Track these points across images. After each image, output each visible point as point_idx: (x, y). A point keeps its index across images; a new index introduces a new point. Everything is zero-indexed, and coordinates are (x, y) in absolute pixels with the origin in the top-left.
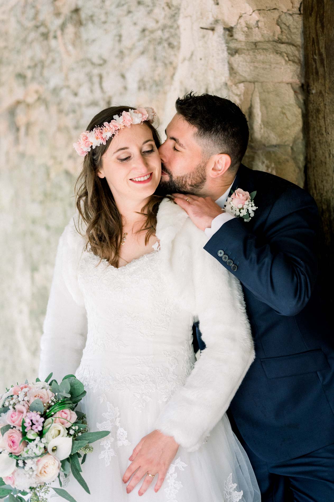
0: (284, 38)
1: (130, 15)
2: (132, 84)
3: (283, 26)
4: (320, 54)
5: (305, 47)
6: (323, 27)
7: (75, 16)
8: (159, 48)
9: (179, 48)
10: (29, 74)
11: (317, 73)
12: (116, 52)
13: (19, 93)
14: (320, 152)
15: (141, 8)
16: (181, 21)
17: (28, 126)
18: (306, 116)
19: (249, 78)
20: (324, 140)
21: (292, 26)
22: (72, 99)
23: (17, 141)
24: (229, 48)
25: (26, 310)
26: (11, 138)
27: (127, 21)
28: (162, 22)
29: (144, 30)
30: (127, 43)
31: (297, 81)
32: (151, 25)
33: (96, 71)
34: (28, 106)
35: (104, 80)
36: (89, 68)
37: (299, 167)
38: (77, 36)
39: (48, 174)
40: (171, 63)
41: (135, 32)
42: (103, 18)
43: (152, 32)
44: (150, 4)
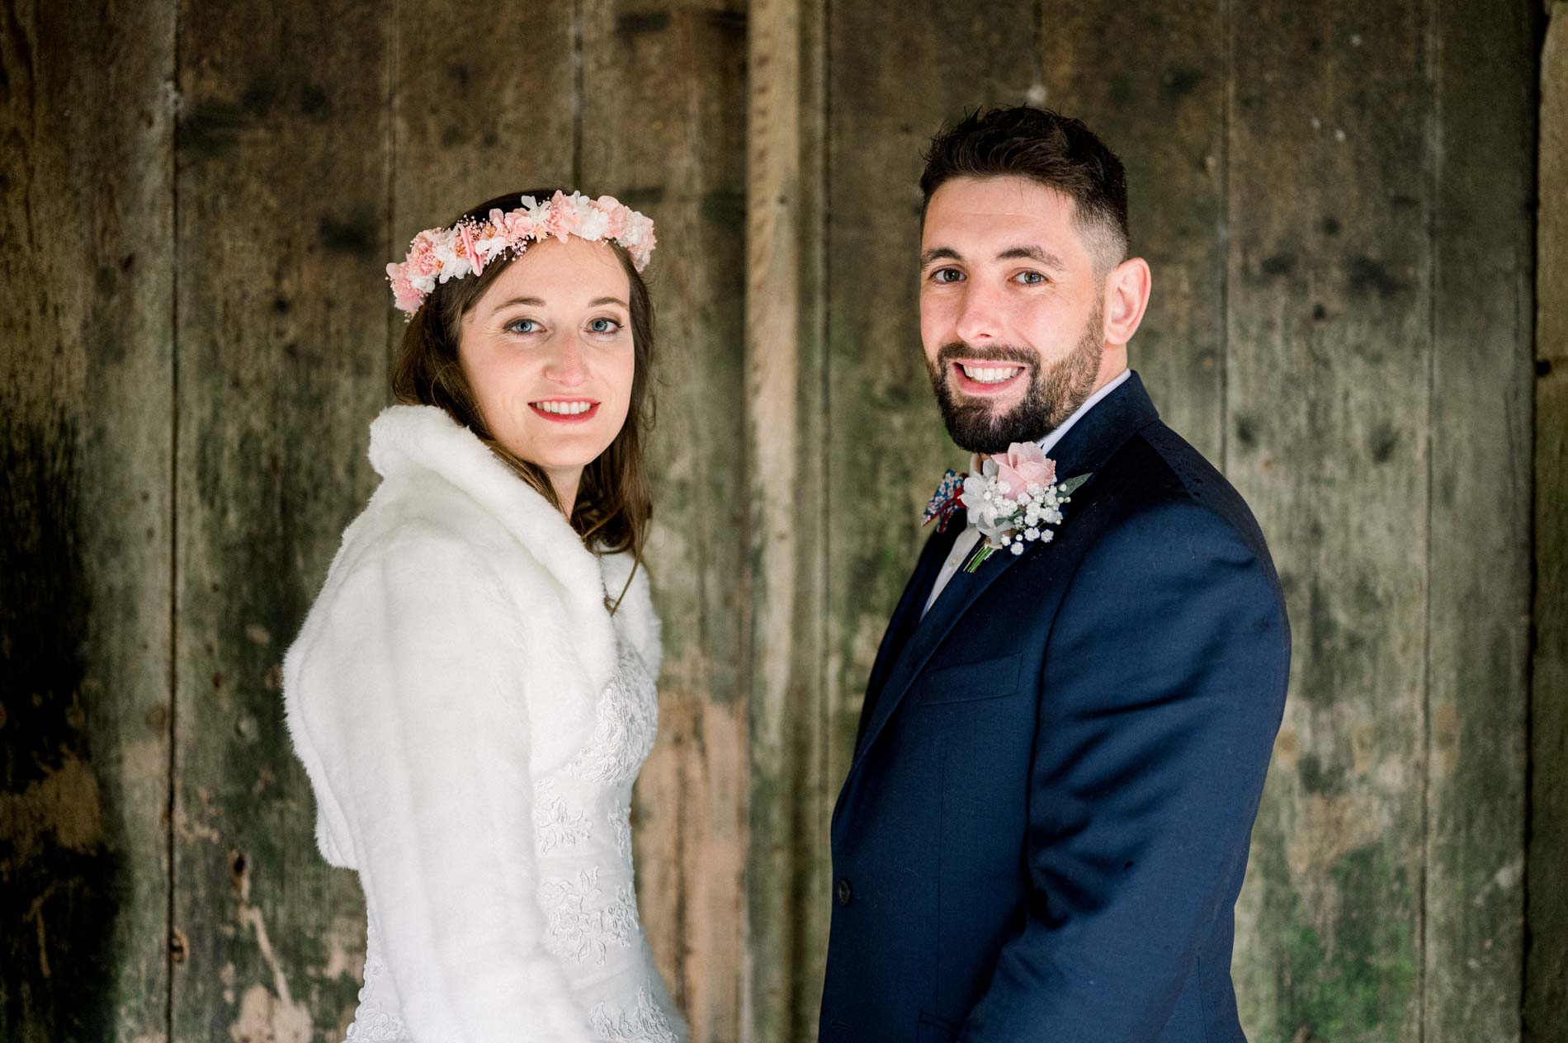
4: (17, 32)
11: (2, 79)
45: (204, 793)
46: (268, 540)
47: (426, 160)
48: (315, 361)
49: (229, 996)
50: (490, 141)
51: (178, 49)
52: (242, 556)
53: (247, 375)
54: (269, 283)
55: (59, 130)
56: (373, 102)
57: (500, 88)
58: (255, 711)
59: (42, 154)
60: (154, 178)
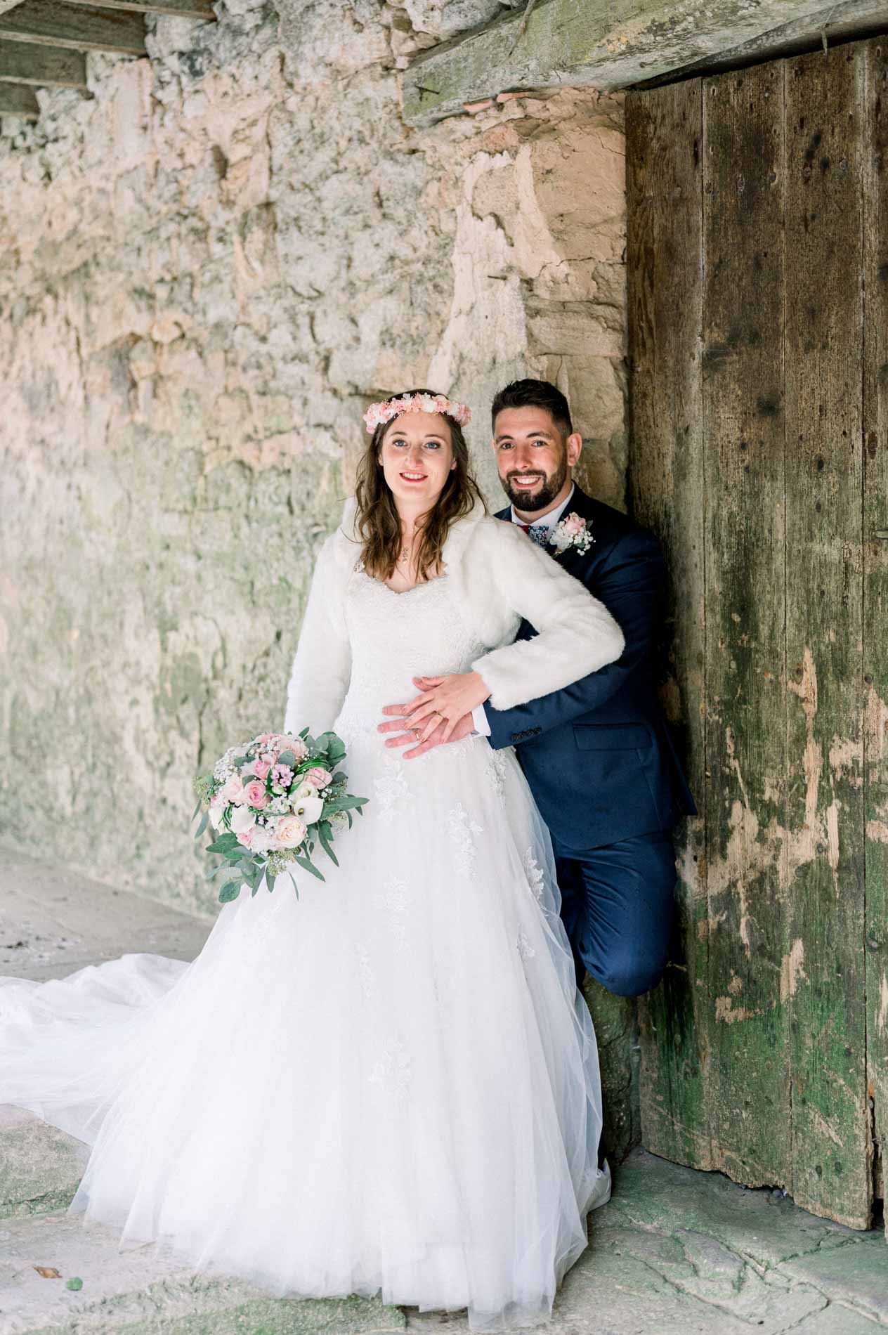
0: (602, 298)
1: (369, 231)
2: (370, 334)
3: (600, 280)
4: (648, 321)
5: (630, 311)
6: (652, 285)
7: (264, 215)
8: (419, 289)
9: (451, 295)
10: (162, 292)
11: (644, 345)
12: (343, 283)
13: (138, 322)
14: (646, 450)
15: (389, 224)
16: (455, 258)
17: (158, 379)
18: (629, 401)
19: (553, 349)
20: (652, 435)
21: (612, 280)
22: (254, 345)
23: (131, 406)
24: (527, 307)
25: (146, 697)
26: (117, 398)
27: (362, 240)
28: (423, 251)
29: (392, 258)
30: (361, 270)
31: (618, 355)
32: (404, 252)
33: (304, 308)
34: (156, 344)
35: (317, 322)
36: (290, 300)
37: (619, 470)
38: (269, 247)
39: (201, 468)
40: (438, 314)
41: (377, 259)
42: (319, 227)
43: (407, 263)
44: (404, 221)
45: (717, 698)
46: (739, 569)
47: (798, 361)
48: (757, 474)
49: (727, 803)
50: (825, 346)
51: (704, 319)
52: (729, 577)
53: (731, 483)
54: (738, 434)
55: (662, 368)
56: (777, 332)
57: (829, 317)
58: (736, 658)
59: (658, 379)
60: (695, 385)
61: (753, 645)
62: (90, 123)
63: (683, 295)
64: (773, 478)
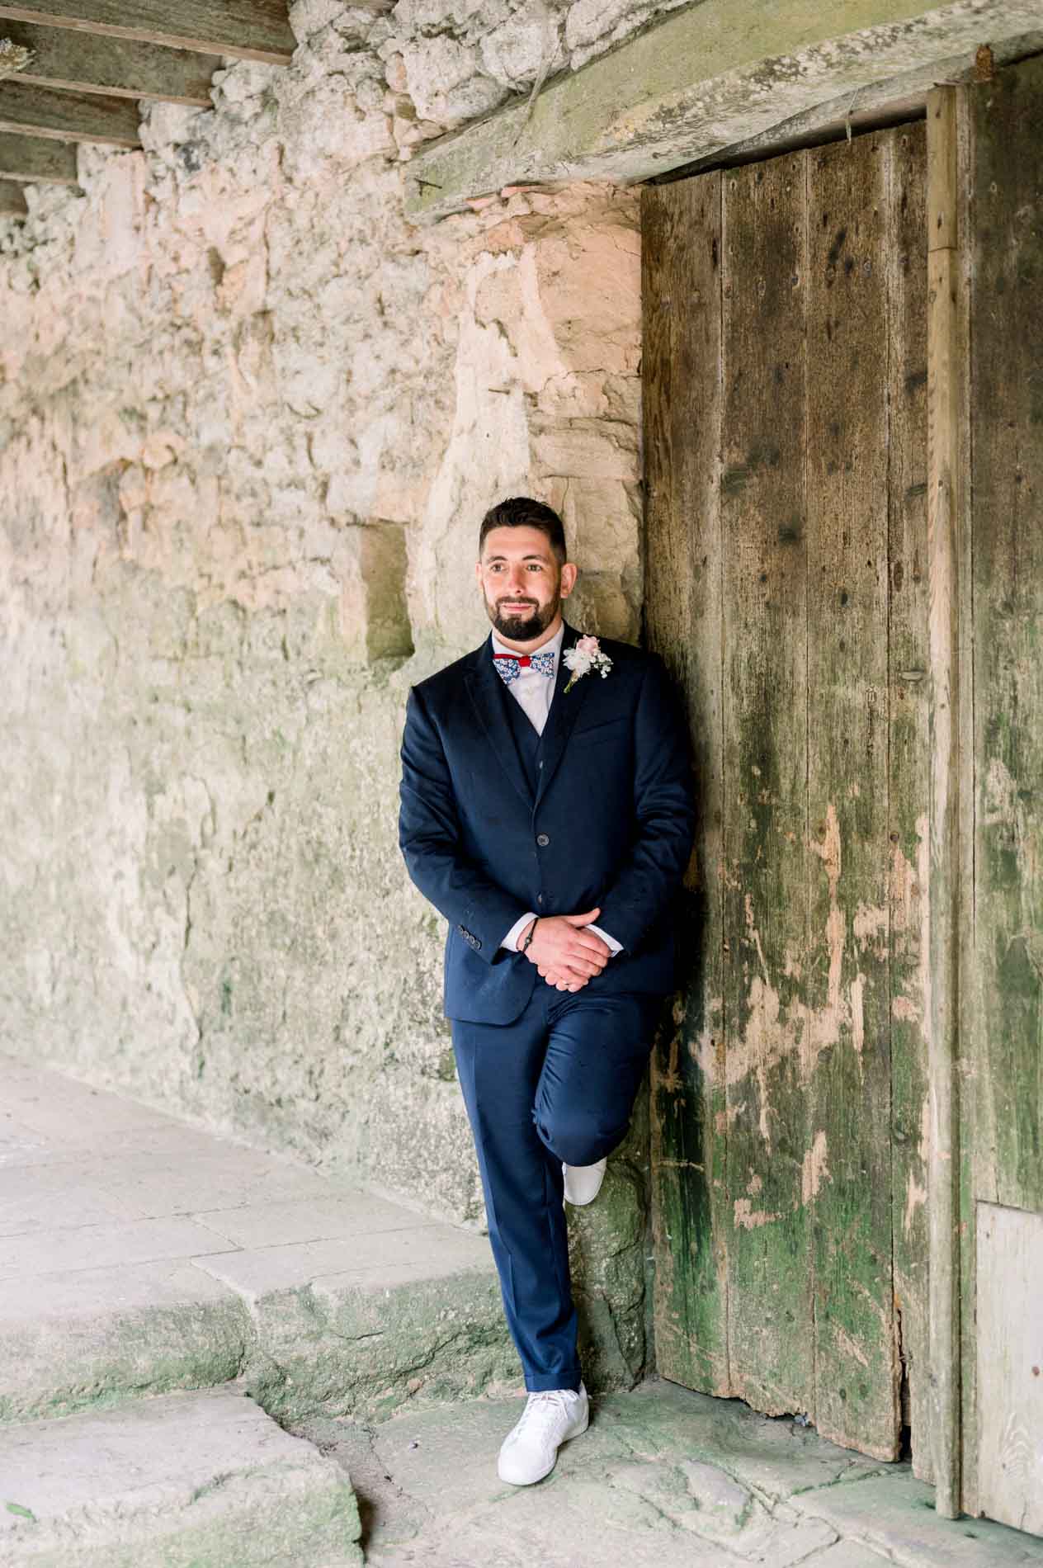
0: (614, 413)
1: (369, 341)
2: (369, 453)
3: (612, 395)
4: (665, 440)
5: (645, 429)
6: (668, 400)
7: (261, 324)
8: (420, 405)
9: (454, 411)
10: (153, 412)
11: (660, 468)
12: (341, 400)
13: (128, 446)
14: (662, 584)
15: (389, 333)
16: (457, 370)
17: (148, 510)
18: (644, 530)
19: (559, 470)
20: (669, 567)
21: (626, 395)
22: (250, 470)
23: (120, 539)
24: (531, 425)
25: (131, 870)
26: (104, 532)
27: (363, 351)
28: (425, 363)
29: (393, 371)
30: (361, 386)
31: (632, 479)
32: (407, 365)
33: (301, 428)
34: (147, 471)
35: (316, 443)
36: (287, 419)
37: (633, 607)
38: (265, 360)
39: (192, 608)
40: (439, 433)
41: (378, 372)
42: (318, 337)
43: (408, 376)
44: (406, 329)
45: (735, 862)
46: (760, 715)
47: (821, 483)
48: (778, 610)
49: (746, 980)
50: (849, 467)
51: (722, 438)
52: (749, 724)
53: (750, 621)
54: (759, 566)
55: (680, 492)
56: (799, 453)
57: (853, 434)
58: (756, 816)
59: (675, 505)
60: (713, 510)
61: (774, 801)
62: (80, 224)
63: (701, 411)
64: (795, 614)
